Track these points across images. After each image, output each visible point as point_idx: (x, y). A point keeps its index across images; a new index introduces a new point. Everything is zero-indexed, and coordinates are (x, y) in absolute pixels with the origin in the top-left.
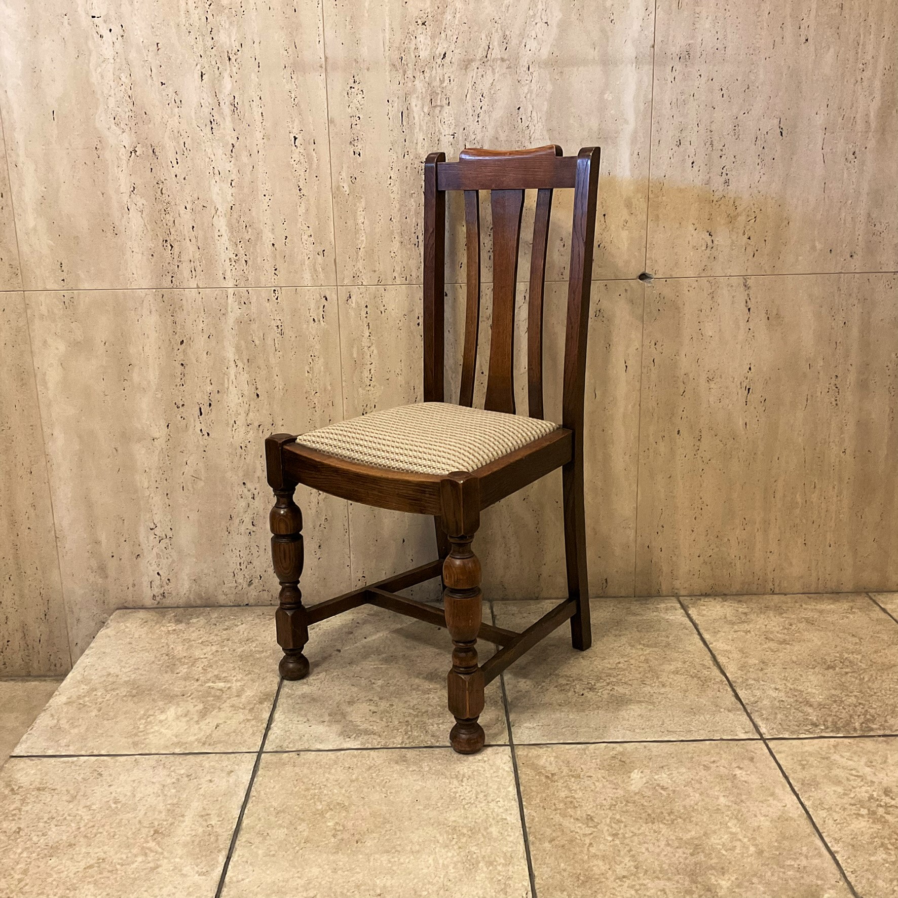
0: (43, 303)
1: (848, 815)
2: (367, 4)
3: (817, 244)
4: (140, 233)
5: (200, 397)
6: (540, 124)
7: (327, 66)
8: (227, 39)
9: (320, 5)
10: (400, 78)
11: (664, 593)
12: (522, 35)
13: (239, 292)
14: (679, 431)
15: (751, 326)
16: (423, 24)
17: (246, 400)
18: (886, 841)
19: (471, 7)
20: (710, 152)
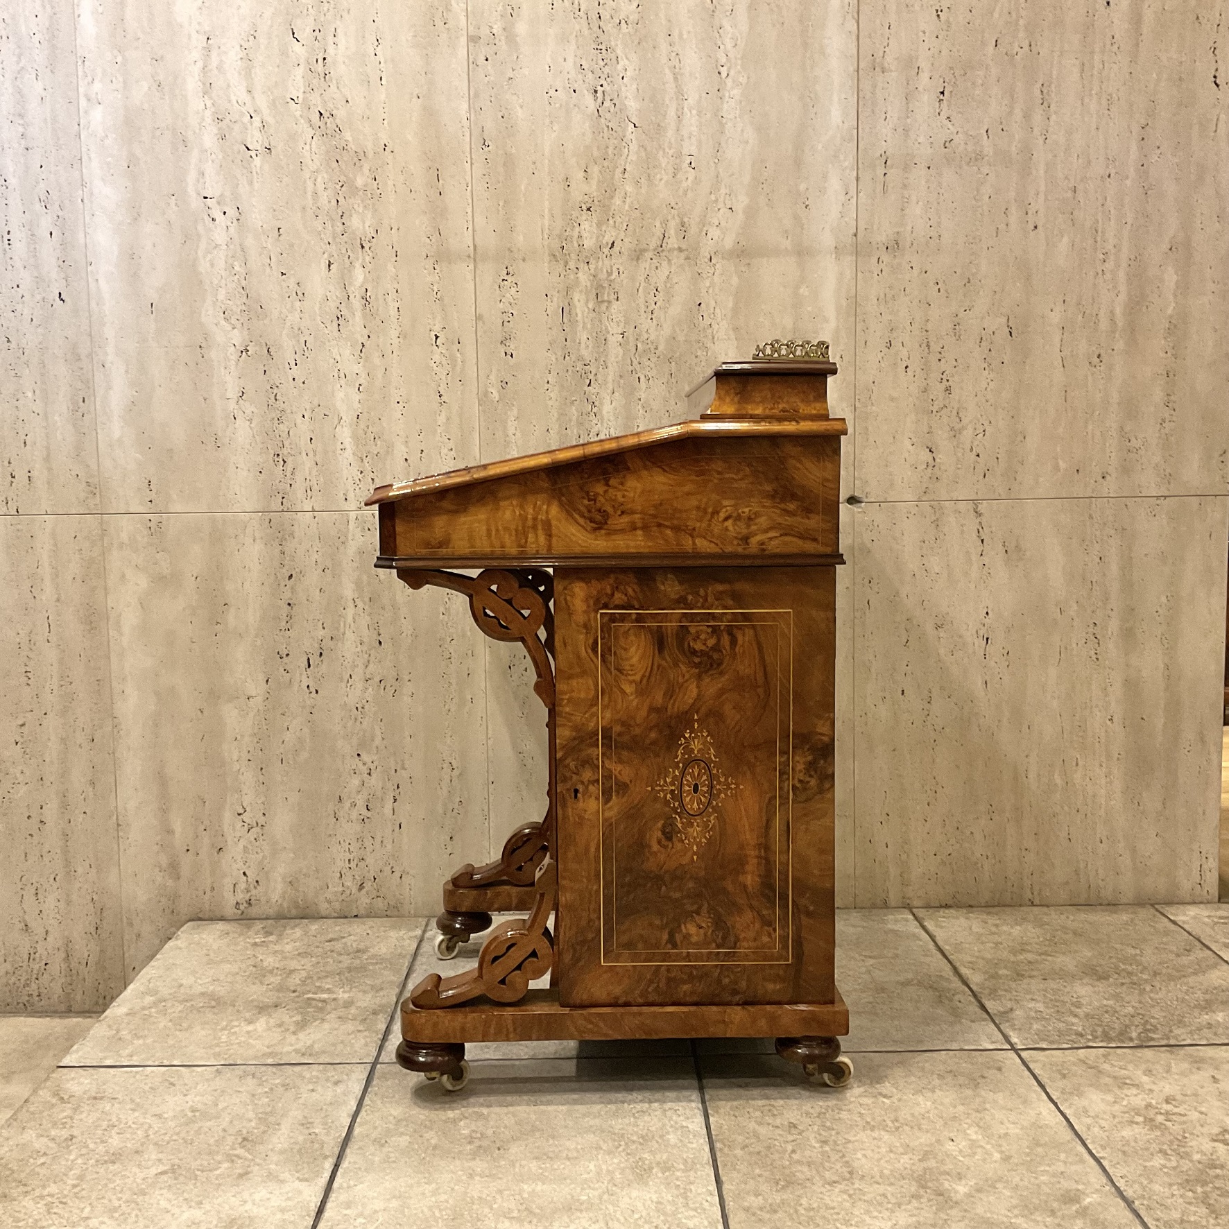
0: (125, 528)
1: (1120, 1123)
2: (523, 188)
3: (1061, 463)
4: (247, 446)
5: (310, 645)
6: (724, 322)
8: (360, 223)
9: (469, 188)
10: (560, 270)
11: (893, 903)
12: (703, 222)
13: (362, 516)
14: (903, 692)
15: (986, 560)
16: (589, 209)
17: (365, 648)
18: (1165, 1147)
19: (643, 191)
20: (926, 355)
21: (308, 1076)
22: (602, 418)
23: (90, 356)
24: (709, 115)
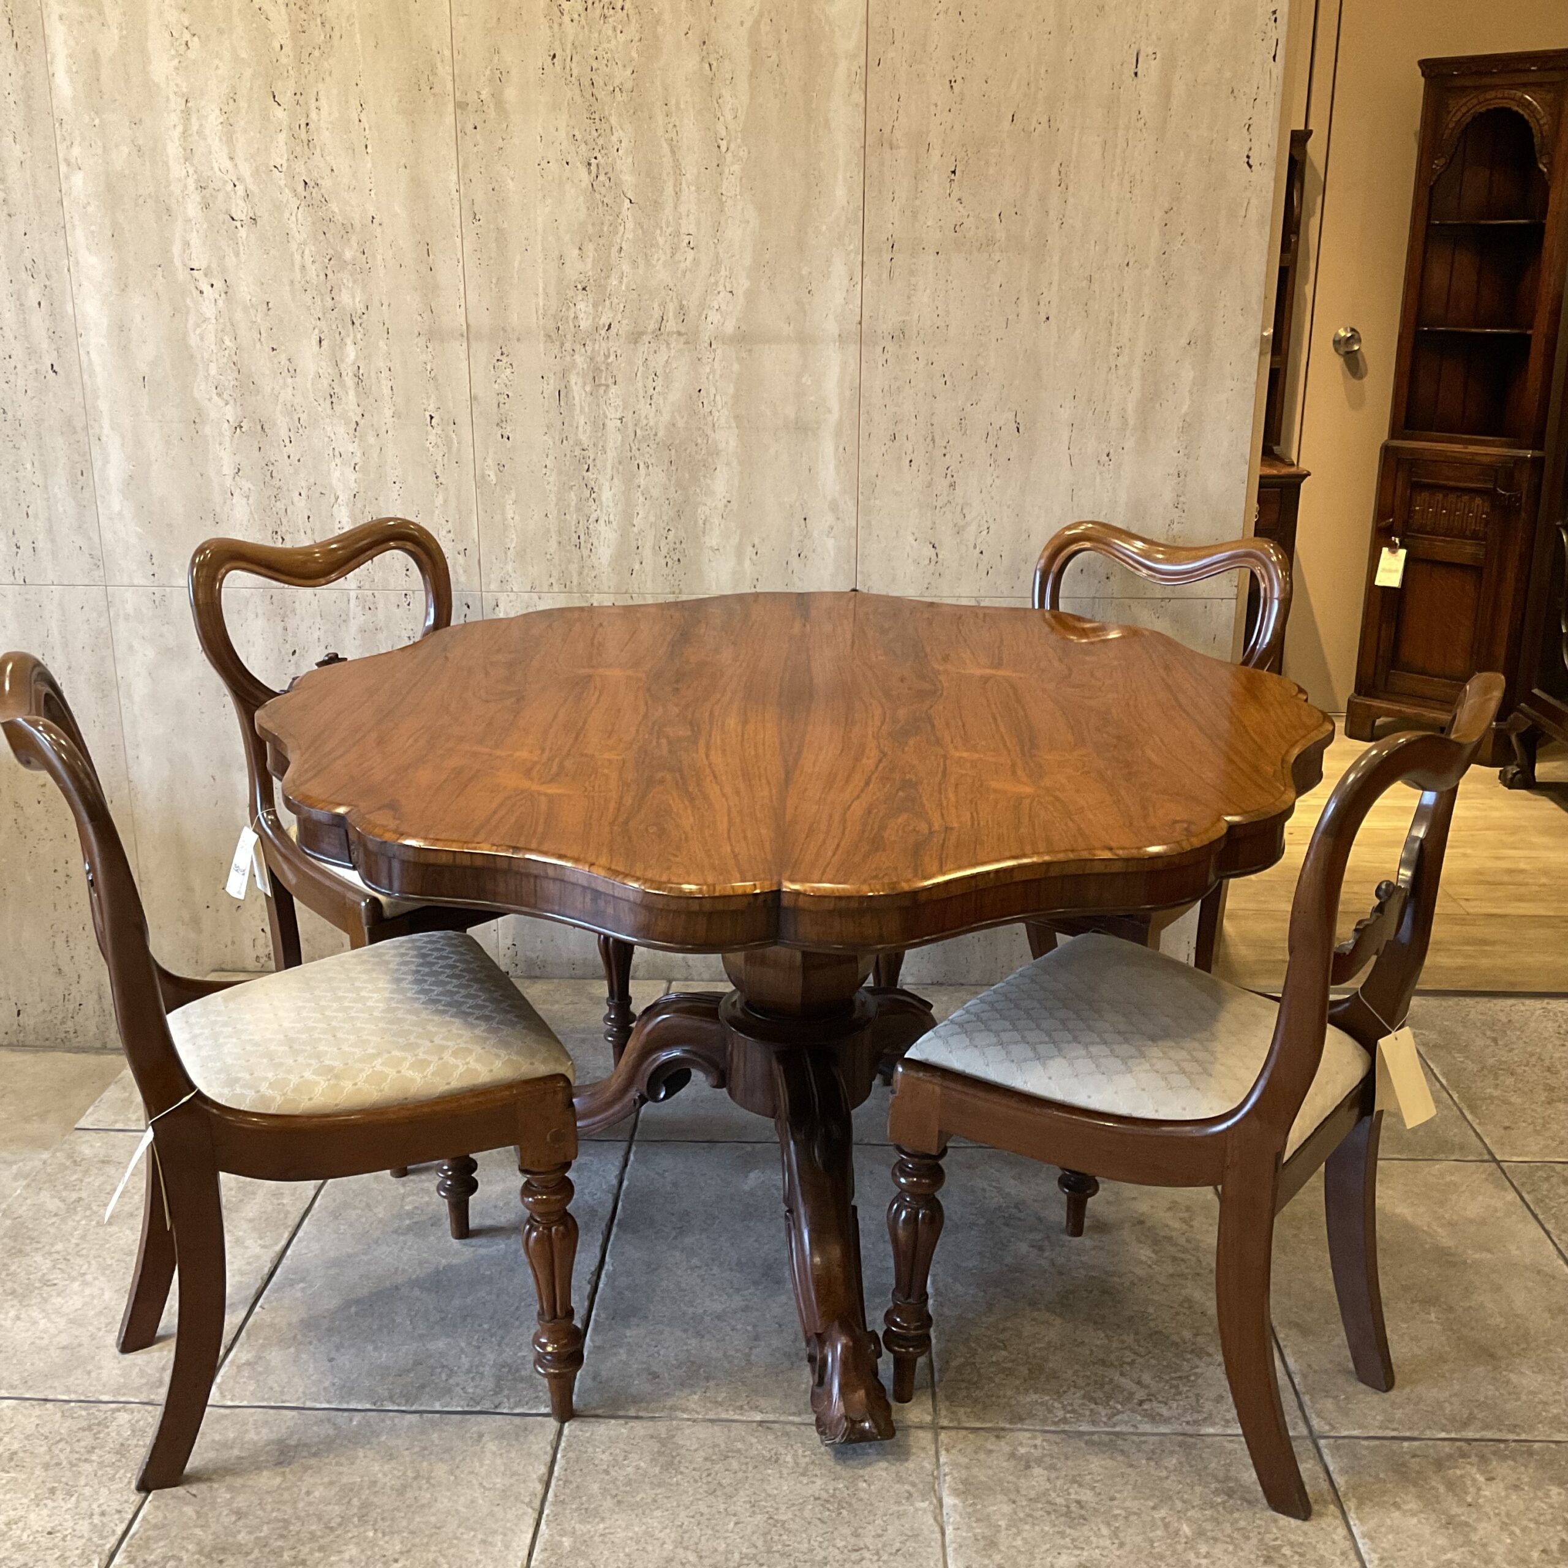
0: (130, 600)
2: (516, 264)
4: (245, 523)
6: (725, 410)
7: (468, 335)
8: (350, 299)
9: (461, 264)
10: (556, 351)
12: (702, 306)
16: (584, 289)
19: (641, 271)
20: (930, 449)
22: (601, 503)
23: (86, 428)
24: (707, 192)
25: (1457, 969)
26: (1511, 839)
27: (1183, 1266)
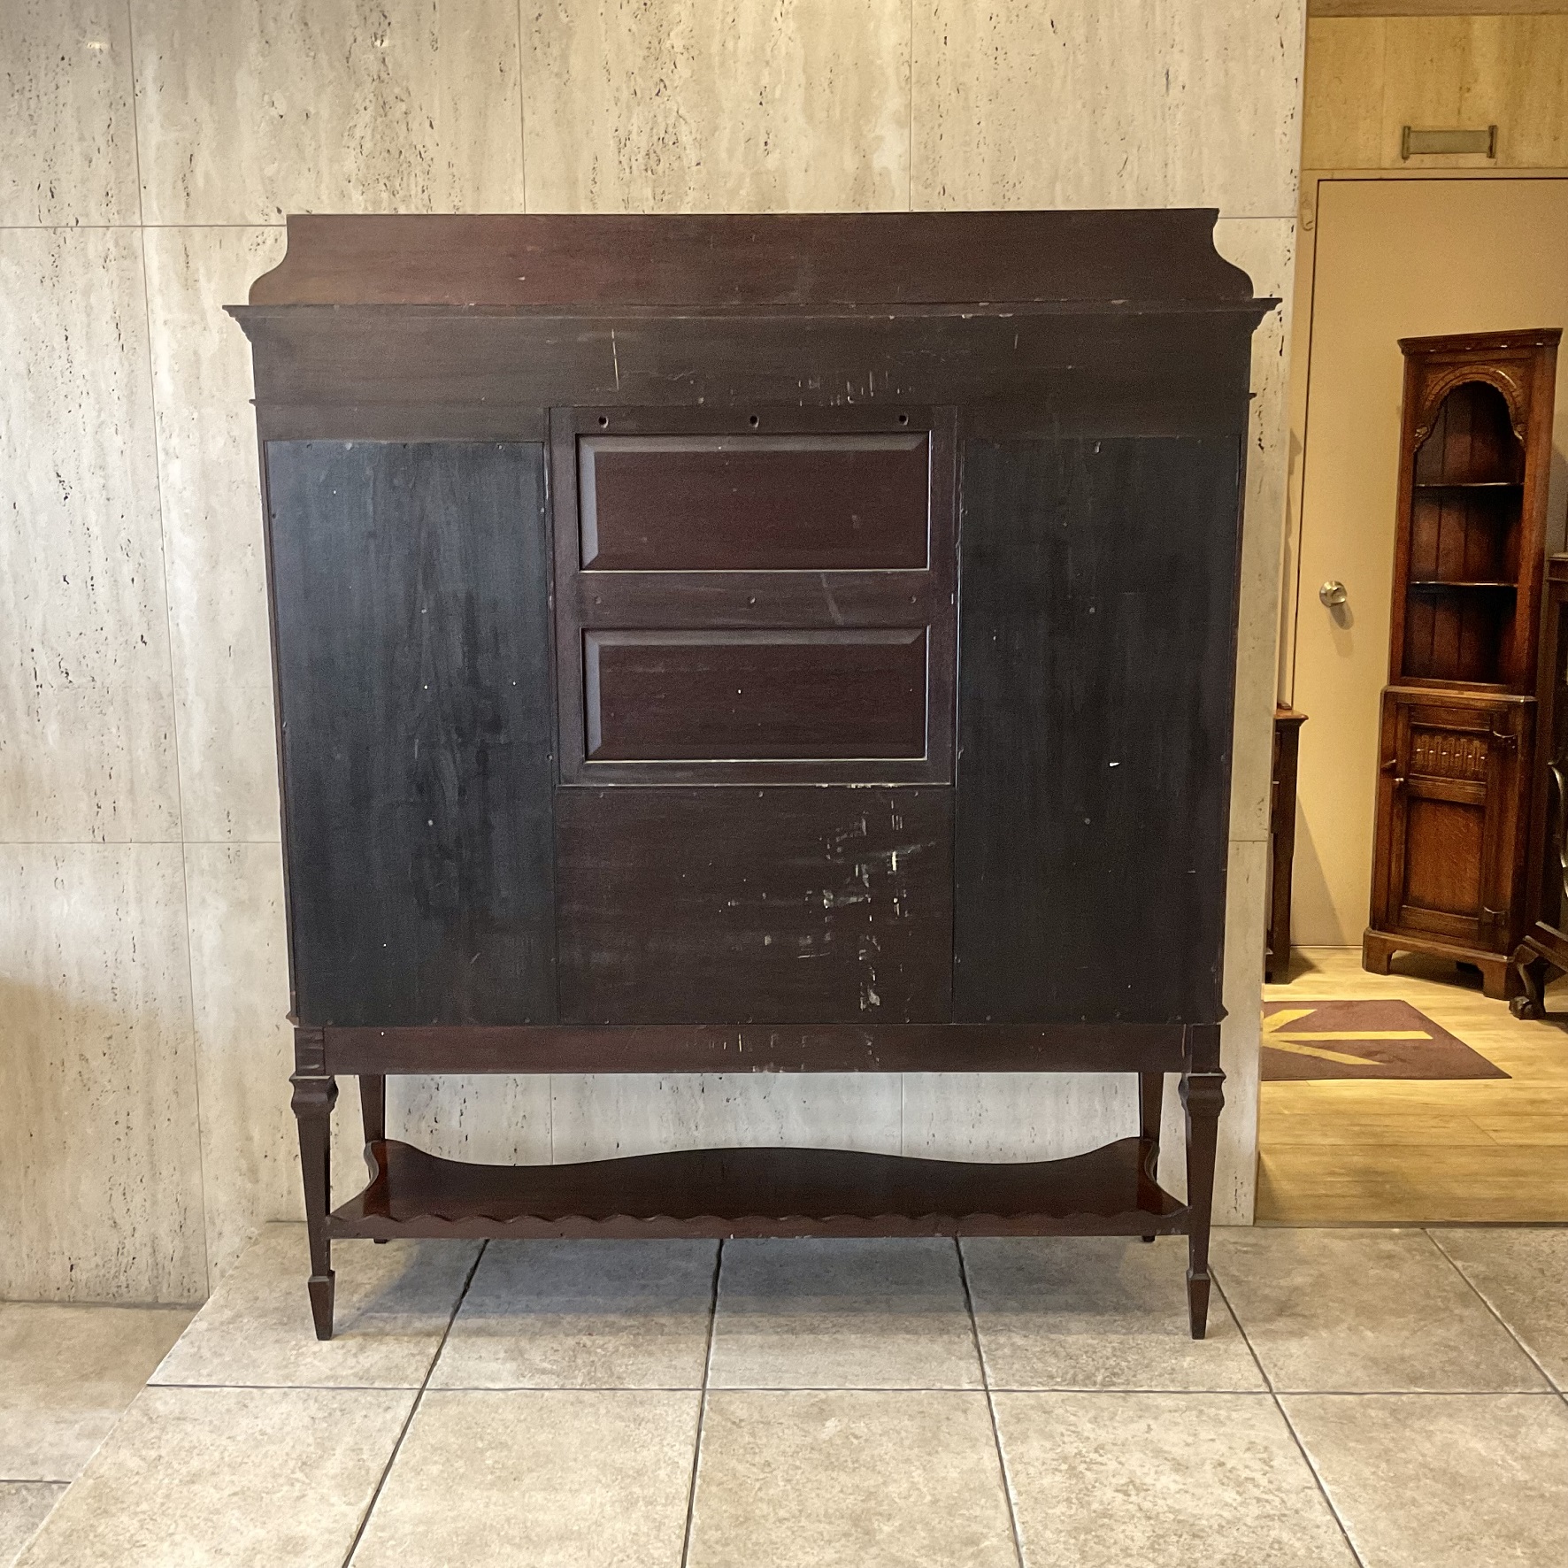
0: (205, 856)
18: (1073, 1496)
21: (363, 1401)
23: (171, 695)
25: (1496, 1200)
26: (1529, 1070)
27: (1268, 1507)
